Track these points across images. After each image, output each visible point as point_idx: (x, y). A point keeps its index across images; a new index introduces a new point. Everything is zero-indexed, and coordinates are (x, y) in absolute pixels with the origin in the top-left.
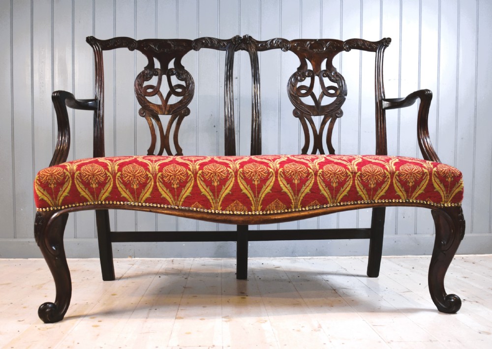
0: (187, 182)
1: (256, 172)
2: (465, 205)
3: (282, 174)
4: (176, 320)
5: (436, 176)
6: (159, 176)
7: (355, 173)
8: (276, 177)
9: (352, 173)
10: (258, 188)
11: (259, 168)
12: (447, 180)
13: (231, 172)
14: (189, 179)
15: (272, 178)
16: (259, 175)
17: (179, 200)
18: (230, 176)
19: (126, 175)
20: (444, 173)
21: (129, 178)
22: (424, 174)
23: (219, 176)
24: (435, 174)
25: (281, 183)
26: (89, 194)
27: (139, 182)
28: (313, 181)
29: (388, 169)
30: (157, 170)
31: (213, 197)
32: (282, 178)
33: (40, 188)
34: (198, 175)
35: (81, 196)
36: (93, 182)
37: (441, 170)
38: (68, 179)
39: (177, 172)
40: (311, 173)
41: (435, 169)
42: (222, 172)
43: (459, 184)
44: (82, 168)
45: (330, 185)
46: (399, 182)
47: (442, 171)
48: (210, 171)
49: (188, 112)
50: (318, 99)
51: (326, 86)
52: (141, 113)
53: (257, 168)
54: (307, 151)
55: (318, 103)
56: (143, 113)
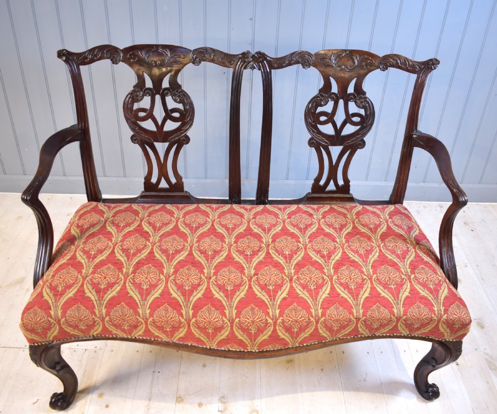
0: (180, 328)
1: (253, 322)
2: (465, 341)
3: (281, 324)
4: (178, 404)
5: (444, 323)
6: (151, 321)
7: (359, 319)
8: (275, 327)
9: (356, 318)
10: (254, 336)
11: (257, 317)
12: (454, 326)
13: (226, 323)
14: (182, 325)
15: (270, 328)
16: (257, 325)
17: (173, 338)
18: (225, 326)
19: (115, 319)
20: (453, 321)
21: (119, 321)
22: (432, 319)
23: (213, 325)
24: (443, 321)
25: (278, 331)
26: (79, 332)
27: (130, 324)
28: (314, 328)
29: (396, 313)
30: (148, 315)
31: (207, 340)
32: (280, 328)
33: (27, 332)
34: (192, 322)
35: (70, 334)
36: (81, 325)
37: (452, 318)
38: (54, 325)
39: (169, 318)
40: (312, 321)
41: (445, 317)
42: (217, 321)
43: (466, 329)
44: (67, 315)
45: (332, 329)
46: (404, 324)
47: (451, 319)
48: (204, 320)
49: (187, 140)
50: (338, 127)
51: (351, 112)
52: (133, 139)
53: (255, 317)
54: (320, 181)
55: (338, 131)
56: (136, 140)
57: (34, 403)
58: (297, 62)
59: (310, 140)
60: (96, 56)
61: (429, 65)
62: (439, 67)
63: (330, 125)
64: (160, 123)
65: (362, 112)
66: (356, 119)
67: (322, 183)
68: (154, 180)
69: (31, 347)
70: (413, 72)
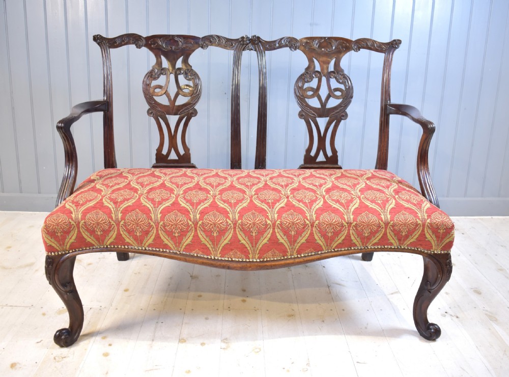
0: (188, 232)
1: (254, 224)
2: (453, 252)
3: (279, 226)
4: (180, 344)
5: (429, 228)
6: (161, 225)
7: (351, 223)
8: (274, 229)
9: (347, 223)
10: (255, 239)
11: (257, 219)
12: (439, 231)
13: (230, 224)
14: (190, 229)
15: (269, 230)
16: (257, 227)
17: (181, 246)
18: (229, 227)
19: (129, 224)
20: (437, 225)
21: (132, 226)
22: (417, 225)
23: (218, 227)
24: (428, 226)
25: (278, 234)
26: (95, 240)
27: (142, 230)
28: (309, 232)
29: (383, 219)
30: (159, 219)
31: (212, 246)
32: (279, 230)
33: (47, 236)
34: (198, 225)
35: (87, 241)
36: (97, 230)
37: (435, 221)
38: (74, 228)
39: (178, 221)
40: (308, 224)
41: (428, 221)
42: (221, 223)
43: (451, 235)
44: (87, 217)
45: (326, 235)
46: (392, 231)
47: (435, 223)
48: (210, 222)
49: (195, 113)
50: (323, 101)
51: (333, 88)
52: (149, 113)
53: (256, 220)
54: (310, 152)
55: (323, 105)
56: (151, 113)
57: (38, 343)
58: (286, 46)
59: (300, 112)
60: (124, 41)
61: (393, 45)
62: (401, 46)
63: (316, 99)
64: (172, 98)
65: (342, 87)
66: (338, 93)
67: (313, 153)
68: (164, 152)
69: (48, 258)
70: (381, 51)
